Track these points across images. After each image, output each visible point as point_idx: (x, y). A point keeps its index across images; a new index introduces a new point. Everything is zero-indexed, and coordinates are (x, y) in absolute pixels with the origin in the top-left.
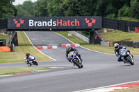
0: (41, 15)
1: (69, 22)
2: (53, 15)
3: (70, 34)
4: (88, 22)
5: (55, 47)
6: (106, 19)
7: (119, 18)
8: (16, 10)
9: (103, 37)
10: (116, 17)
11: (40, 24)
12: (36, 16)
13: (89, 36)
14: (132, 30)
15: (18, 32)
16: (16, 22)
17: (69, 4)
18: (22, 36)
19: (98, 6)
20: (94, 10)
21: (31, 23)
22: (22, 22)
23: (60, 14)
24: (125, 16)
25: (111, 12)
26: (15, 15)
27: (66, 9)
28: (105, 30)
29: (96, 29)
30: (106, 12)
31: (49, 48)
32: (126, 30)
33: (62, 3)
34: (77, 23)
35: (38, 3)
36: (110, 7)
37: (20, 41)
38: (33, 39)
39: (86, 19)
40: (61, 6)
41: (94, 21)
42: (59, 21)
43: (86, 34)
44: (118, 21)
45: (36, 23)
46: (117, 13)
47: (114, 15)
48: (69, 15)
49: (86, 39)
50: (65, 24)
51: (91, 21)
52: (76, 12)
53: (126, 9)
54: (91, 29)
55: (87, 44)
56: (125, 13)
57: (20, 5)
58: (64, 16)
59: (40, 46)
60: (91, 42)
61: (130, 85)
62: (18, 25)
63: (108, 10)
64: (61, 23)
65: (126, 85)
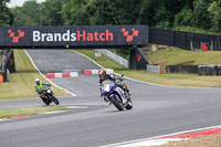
0: (52, 24)
1: (96, 34)
2: (72, 24)
3: (98, 53)
4: (126, 34)
5: (74, 74)
6: (155, 30)
7: (176, 29)
8: (12, 16)
9: (150, 58)
10: (171, 25)
11: (50, 38)
12: (44, 25)
13: (128, 57)
14: (197, 47)
15: (16, 51)
16: (12, 35)
17: (97, 5)
18: (23, 58)
19: (142, 9)
20: (137, 15)
21: (37, 36)
22: (22, 34)
23: (82, 22)
24: (185, 24)
25: (163, 18)
26: (11, 23)
27: (92, 14)
28: (154, 48)
29: (139, 46)
30: (155, 18)
31: (64, 76)
32: (187, 48)
33: (85, 3)
34: (109, 35)
35: (46, 4)
36: (161, 11)
37: (19, 64)
38: (39, 62)
39: (123, 30)
40: (83, 9)
41: (136, 33)
42: (81, 33)
43: (123, 54)
44: (174, 33)
45: (43, 35)
46: (172, 20)
47: (167, 23)
48: (97, 24)
49: (124, 62)
50: (90, 38)
51: (131, 33)
52: (108, 19)
53: (186, 13)
54: (131, 46)
55: (125, 69)
56: (185, 19)
57: (18, 8)
58: (88, 24)
59: (50, 73)
60: (131, 67)
61: (193, 135)
62: (16, 40)
63: (158, 15)
64: (84, 36)
65: (188, 135)
